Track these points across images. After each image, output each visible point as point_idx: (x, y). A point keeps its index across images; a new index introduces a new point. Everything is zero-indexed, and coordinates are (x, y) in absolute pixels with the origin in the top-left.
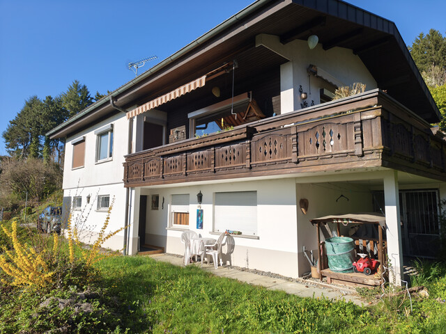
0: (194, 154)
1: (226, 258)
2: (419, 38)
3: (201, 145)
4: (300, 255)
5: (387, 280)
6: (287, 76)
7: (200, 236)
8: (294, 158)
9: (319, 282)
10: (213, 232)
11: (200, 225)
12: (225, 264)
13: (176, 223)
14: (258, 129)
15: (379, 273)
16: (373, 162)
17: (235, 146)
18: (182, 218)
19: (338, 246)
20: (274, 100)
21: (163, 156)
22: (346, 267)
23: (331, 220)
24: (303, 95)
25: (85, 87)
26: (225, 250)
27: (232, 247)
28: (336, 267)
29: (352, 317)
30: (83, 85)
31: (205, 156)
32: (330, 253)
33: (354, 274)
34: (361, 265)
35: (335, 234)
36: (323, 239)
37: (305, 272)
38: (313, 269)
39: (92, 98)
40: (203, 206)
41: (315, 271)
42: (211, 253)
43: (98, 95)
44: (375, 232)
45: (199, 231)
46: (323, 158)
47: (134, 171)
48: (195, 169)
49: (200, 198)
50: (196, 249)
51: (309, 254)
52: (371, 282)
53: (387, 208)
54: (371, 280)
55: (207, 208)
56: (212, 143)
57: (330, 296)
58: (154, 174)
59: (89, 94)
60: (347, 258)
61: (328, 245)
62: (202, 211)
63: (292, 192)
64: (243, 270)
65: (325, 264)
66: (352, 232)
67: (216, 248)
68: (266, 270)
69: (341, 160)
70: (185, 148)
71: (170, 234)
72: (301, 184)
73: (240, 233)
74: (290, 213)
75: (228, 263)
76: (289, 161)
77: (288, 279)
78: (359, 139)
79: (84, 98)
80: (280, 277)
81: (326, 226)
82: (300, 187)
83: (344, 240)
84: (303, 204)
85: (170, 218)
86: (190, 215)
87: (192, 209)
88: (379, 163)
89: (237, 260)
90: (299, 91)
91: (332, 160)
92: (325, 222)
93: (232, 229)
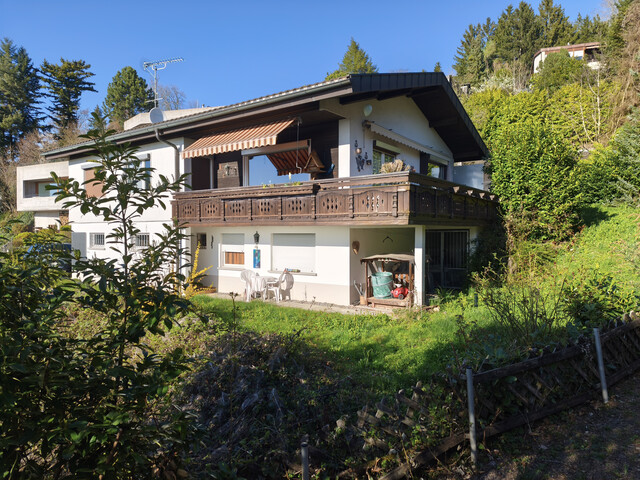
0: (260, 200)
1: (285, 293)
2: (506, 13)
3: (269, 194)
4: (352, 287)
5: (413, 301)
6: (345, 131)
7: (257, 275)
8: (350, 213)
9: (366, 307)
10: (271, 271)
11: (257, 264)
12: (284, 298)
13: (227, 262)
14: (322, 186)
15: (408, 298)
16: (403, 221)
17: (301, 198)
18: (235, 258)
19: (381, 279)
20: (332, 151)
21: (224, 200)
22: (386, 294)
23: (376, 259)
24: (358, 151)
25: (22, 51)
26: (284, 286)
27: (291, 283)
28: (379, 295)
29: (385, 322)
30: (19, 47)
31: (271, 204)
32: (374, 285)
33: (392, 300)
34: (397, 292)
35: (380, 270)
36: (370, 274)
37: (355, 300)
38: (361, 298)
39: (37, 70)
40: (260, 247)
41: (363, 299)
42: (273, 289)
43: (46, 65)
44: (406, 267)
45: (256, 270)
46: (371, 216)
47: (187, 210)
48: (261, 215)
49: (257, 238)
50: (257, 286)
51: (359, 286)
52: (402, 304)
53: (416, 250)
54: (402, 303)
55: (264, 249)
56: (280, 194)
57: (371, 313)
58: (213, 216)
59: (30, 63)
60: (387, 287)
61: (373, 278)
62: (259, 251)
63: (346, 236)
64: (302, 302)
65: (371, 294)
66: (395, 268)
67: (276, 285)
68: (323, 302)
69: (383, 218)
70: (251, 195)
71: (222, 273)
72: (354, 229)
73: (299, 271)
74: (344, 253)
75: (287, 298)
76: (347, 216)
77: (342, 307)
78: (395, 205)
79: (23, 69)
80: (336, 306)
81: (374, 263)
82: (354, 231)
83: (387, 274)
84: (355, 245)
85: (221, 258)
86: (245, 255)
87: (248, 249)
88: (406, 222)
89: (296, 294)
90: (355, 146)
91: (377, 218)
92: (372, 260)
93: (290, 268)
